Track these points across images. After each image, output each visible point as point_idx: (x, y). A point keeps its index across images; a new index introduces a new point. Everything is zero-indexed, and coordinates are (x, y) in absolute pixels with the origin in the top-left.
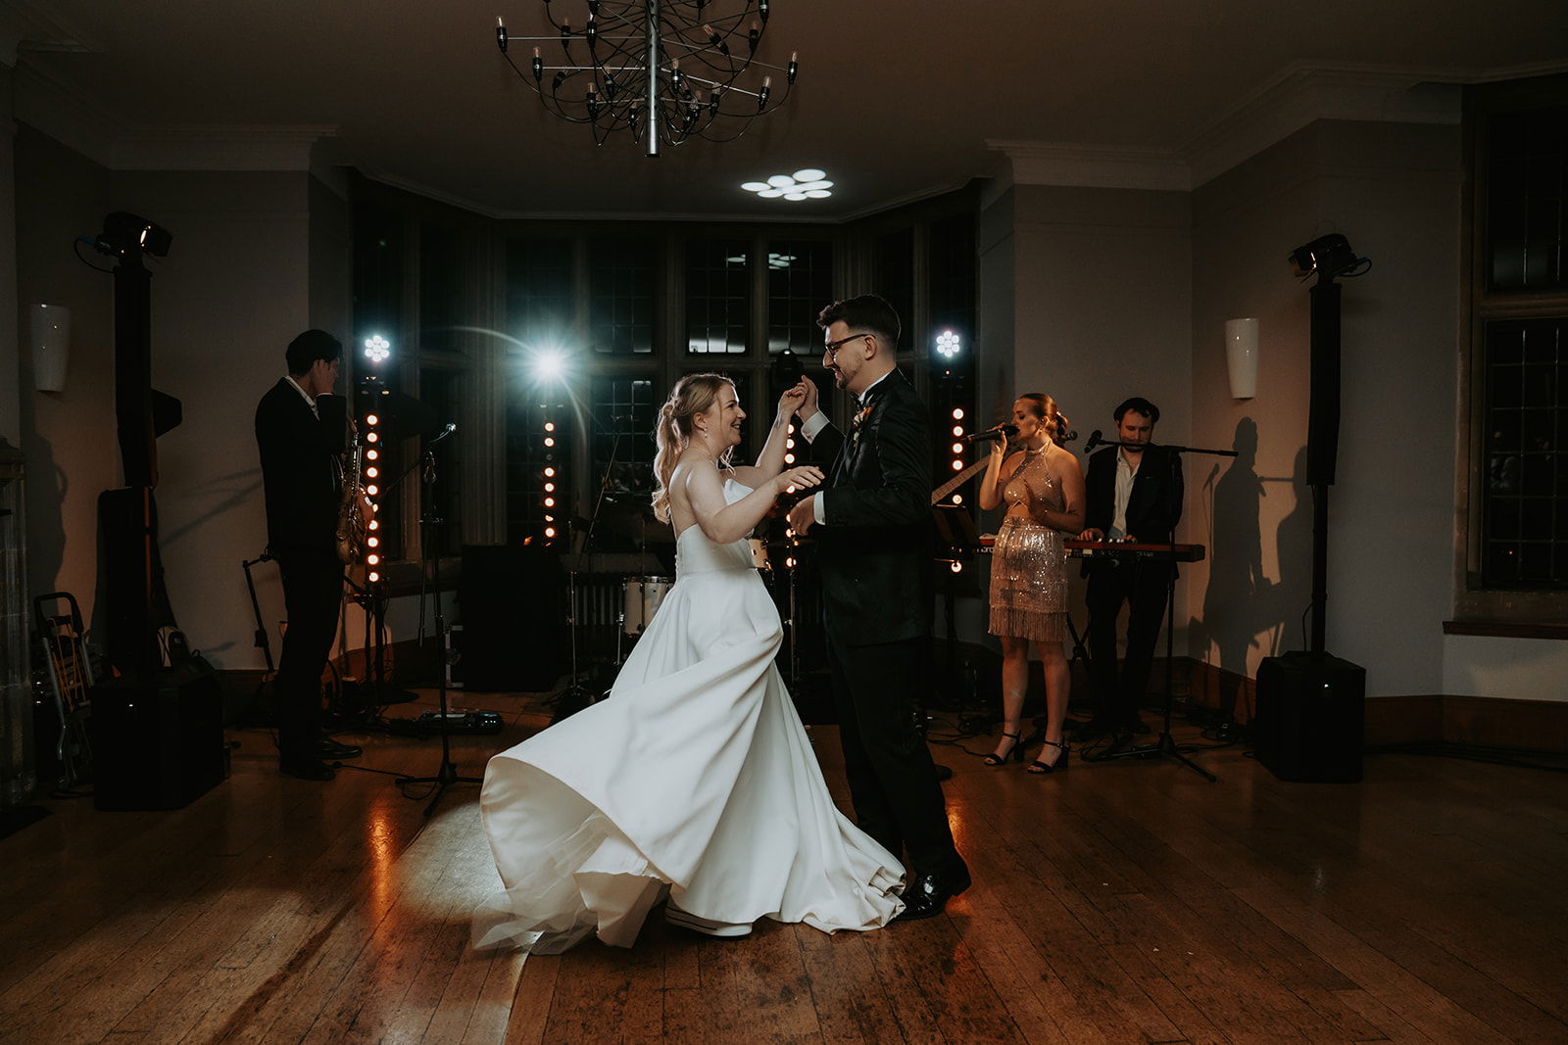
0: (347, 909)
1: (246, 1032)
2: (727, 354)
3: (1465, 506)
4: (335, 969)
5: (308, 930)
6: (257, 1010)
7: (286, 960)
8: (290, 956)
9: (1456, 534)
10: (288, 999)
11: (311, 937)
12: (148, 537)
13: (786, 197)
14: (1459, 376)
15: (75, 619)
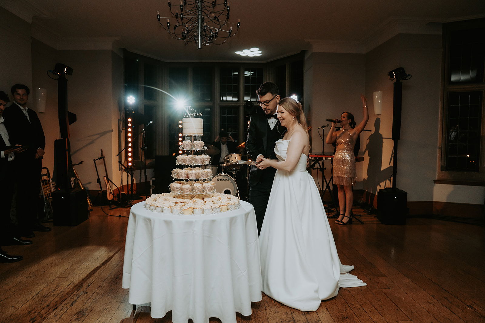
0: (118, 251)
1: (90, 278)
2: (232, 101)
3: (441, 147)
4: (114, 265)
5: (108, 256)
6: (94, 274)
7: (102, 262)
8: (103, 262)
9: (438, 154)
10: (102, 271)
11: (108, 257)
12: (67, 152)
13: (249, 56)
14: (440, 109)
15: (48, 175)
